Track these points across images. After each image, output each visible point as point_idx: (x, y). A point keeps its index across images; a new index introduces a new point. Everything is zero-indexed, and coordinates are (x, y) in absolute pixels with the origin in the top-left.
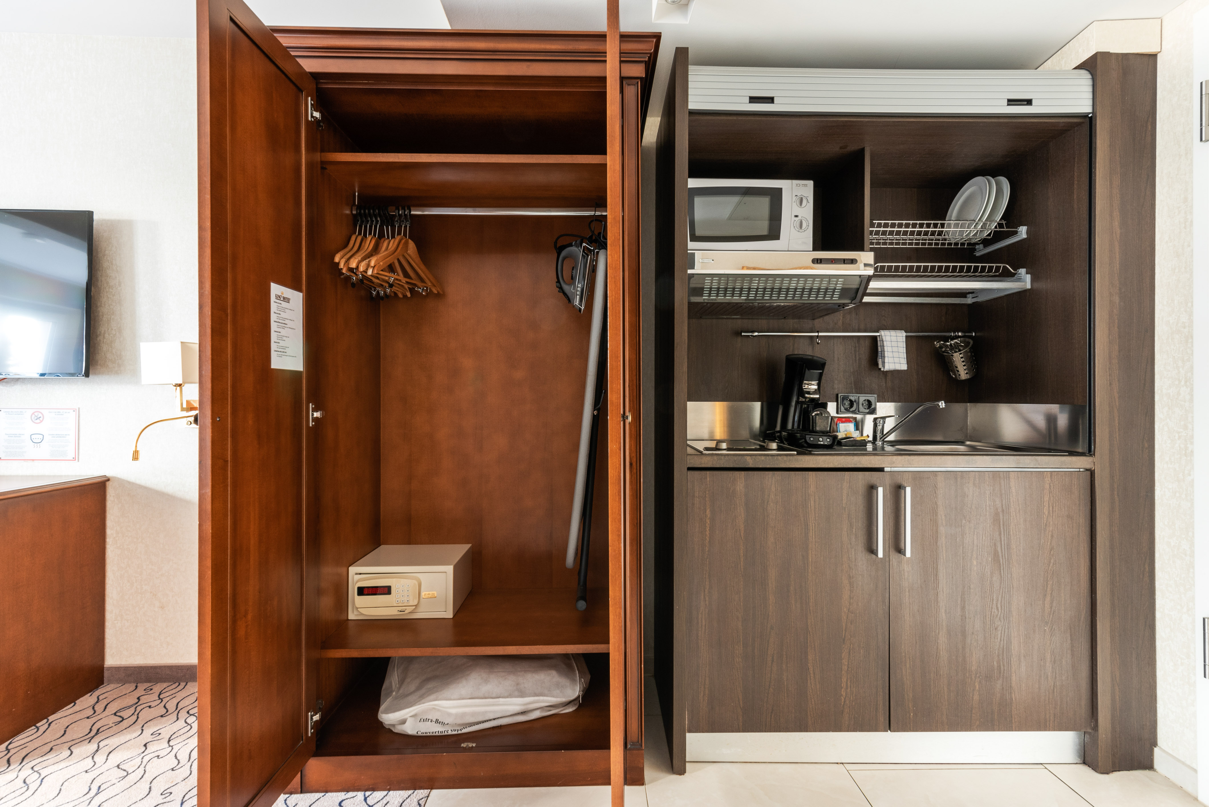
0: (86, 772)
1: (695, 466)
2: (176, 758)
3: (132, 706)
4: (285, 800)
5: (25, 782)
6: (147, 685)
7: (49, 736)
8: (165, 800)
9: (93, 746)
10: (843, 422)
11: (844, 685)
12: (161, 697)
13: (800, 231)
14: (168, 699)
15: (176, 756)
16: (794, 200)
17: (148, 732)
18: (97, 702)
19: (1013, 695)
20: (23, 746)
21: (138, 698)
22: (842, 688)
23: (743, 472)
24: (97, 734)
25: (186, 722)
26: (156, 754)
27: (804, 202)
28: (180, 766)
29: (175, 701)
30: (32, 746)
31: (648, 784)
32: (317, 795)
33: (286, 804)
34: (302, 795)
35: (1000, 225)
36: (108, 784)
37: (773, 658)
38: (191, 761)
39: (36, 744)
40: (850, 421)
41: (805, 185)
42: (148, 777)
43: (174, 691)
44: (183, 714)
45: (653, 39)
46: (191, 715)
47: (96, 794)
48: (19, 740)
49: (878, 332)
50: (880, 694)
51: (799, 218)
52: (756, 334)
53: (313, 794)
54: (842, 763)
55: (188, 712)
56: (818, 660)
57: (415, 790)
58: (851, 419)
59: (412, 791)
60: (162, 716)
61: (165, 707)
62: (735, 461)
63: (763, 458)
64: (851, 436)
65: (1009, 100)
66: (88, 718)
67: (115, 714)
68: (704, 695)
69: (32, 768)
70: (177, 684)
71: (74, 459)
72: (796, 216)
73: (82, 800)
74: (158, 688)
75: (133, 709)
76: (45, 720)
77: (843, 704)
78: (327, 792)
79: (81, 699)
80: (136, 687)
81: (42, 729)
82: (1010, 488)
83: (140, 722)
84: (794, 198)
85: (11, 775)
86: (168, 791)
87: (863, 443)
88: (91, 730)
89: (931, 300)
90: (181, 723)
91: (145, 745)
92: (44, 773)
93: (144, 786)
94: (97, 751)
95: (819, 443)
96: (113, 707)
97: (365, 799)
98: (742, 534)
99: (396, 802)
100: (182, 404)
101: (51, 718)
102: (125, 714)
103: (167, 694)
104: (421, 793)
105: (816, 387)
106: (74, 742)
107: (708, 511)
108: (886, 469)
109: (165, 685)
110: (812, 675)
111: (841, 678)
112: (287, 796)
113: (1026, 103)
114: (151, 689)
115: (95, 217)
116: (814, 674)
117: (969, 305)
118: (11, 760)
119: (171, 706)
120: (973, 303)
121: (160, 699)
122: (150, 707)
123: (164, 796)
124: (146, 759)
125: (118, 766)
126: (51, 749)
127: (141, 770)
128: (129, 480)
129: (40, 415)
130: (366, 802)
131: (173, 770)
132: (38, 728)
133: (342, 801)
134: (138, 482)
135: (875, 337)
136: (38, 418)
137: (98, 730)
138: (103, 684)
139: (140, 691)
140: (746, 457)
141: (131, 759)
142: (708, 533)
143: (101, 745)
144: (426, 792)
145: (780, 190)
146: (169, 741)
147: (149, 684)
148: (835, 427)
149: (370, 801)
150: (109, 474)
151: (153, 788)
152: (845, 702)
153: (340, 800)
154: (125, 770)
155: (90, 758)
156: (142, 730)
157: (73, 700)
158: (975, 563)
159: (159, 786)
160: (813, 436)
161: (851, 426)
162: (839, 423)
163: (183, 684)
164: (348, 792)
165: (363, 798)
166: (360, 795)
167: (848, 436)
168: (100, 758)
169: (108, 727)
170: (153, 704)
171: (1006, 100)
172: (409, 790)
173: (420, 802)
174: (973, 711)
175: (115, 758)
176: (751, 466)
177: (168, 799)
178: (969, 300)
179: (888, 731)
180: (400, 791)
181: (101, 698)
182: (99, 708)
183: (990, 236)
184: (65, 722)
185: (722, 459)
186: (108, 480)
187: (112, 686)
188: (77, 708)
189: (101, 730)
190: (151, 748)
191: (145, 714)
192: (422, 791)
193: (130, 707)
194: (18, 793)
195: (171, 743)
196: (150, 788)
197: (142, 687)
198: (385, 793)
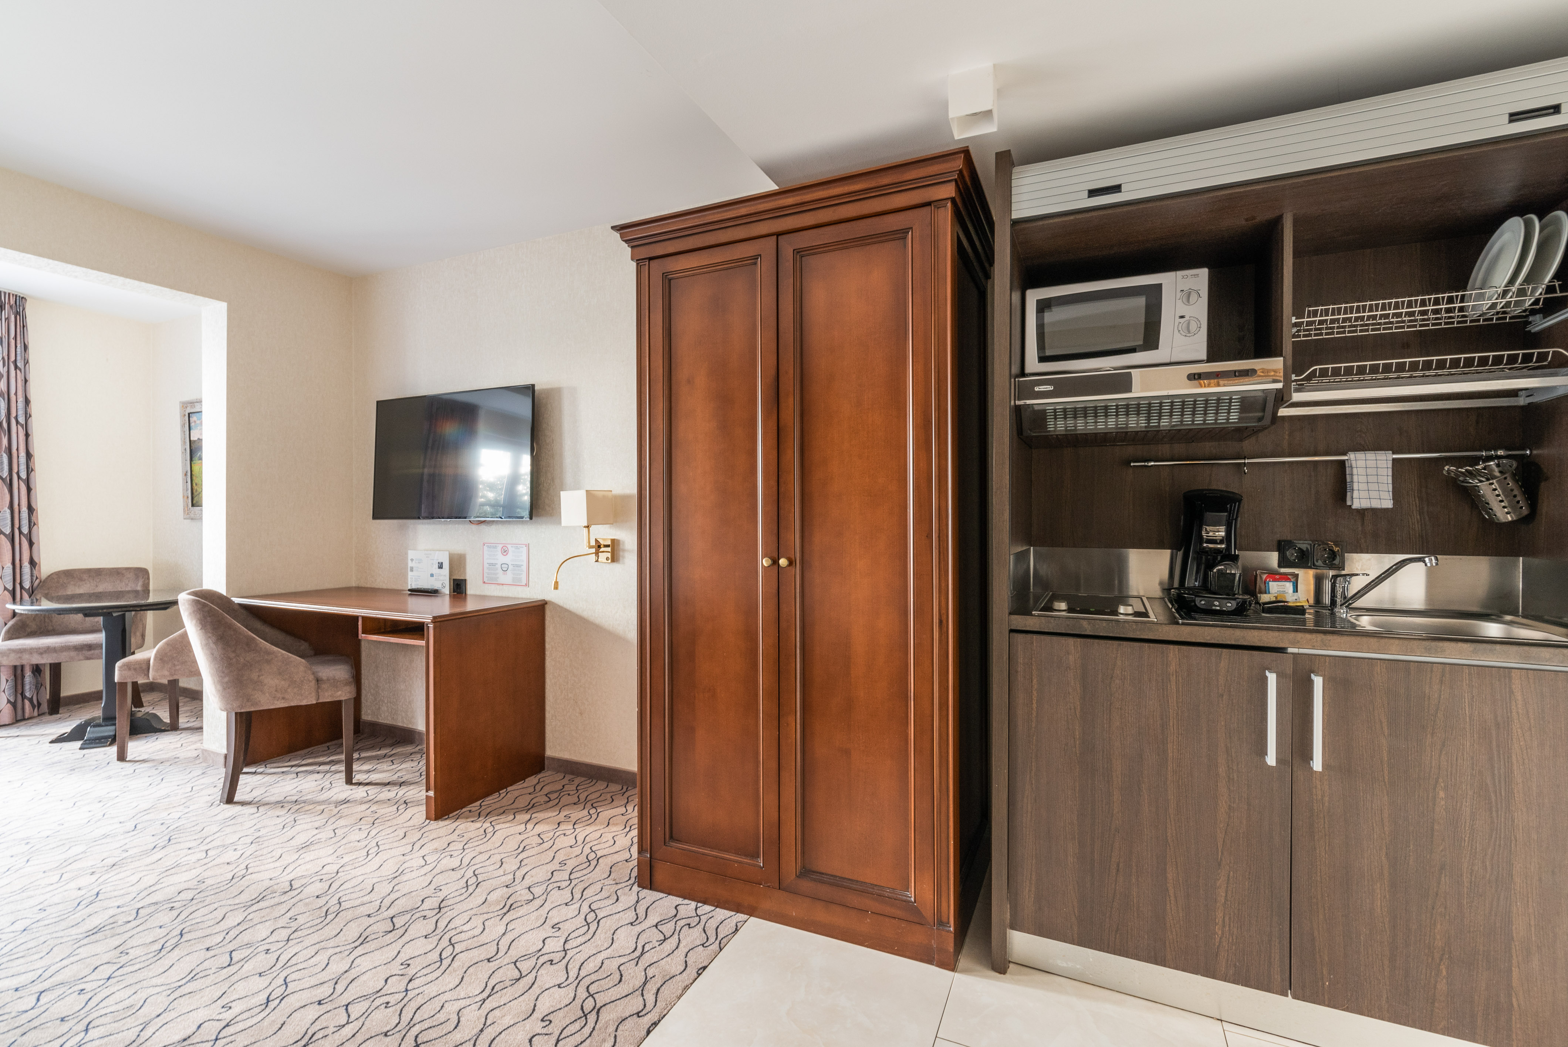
0: (520, 834)
1: (1018, 628)
2: (575, 839)
3: (558, 791)
4: (638, 892)
5: (485, 831)
6: (572, 776)
7: (505, 802)
8: (561, 869)
9: (527, 816)
10: (1275, 580)
11: (1219, 920)
12: (578, 788)
13: (1189, 335)
14: (582, 791)
15: (576, 837)
16: (1178, 297)
17: (563, 813)
18: (538, 783)
19: (1514, 1000)
20: (489, 806)
21: (563, 786)
22: (1216, 924)
23: (1079, 640)
24: (532, 807)
25: (589, 812)
26: (564, 832)
27: (1194, 297)
28: (576, 845)
29: (586, 794)
30: (494, 806)
31: (961, 972)
32: (662, 895)
33: (638, 895)
34: (651, 891)
35: (1550, 289)
36: (530, 846)
37: (1118, 865)
38: (584, 843)
39: (498, 805)
40: (1288, 580)
41: (1194, 275)
42: (555, 848)
43: (586, 786)
44: (589, 805)
45: (960, 155)
46: (593, 807)
47: (522, 852)
48: (489, 800)
49: (1345, 454)
50: (1275, 946)
51: (1187, 318)
52: (1152, 463)
53: (659, 893)
54: (1221, 1021)
55: (592, 805)
56: (1181, 881)
57: (738, 912)
58: (1289, 577)
59: (735, 913)
60: (575, 804)
61: (578, 797)
62: (1068, 625)
63: (1104, 624)
64: (1284, 600)
65: (1511, 115)
66: (530, 794)
67: (546, 795)
68: (1030, 891)
69: (491, 823)
70: (591, 780)
71: (526, 585)
72: (1182, 317)
73: (513, 853)
74: (578, 780)
75: (558, 793)
76: (505, 790)
77: (1217, 944)
78: (669, 894)
79: (529, 778)
80: (564, 777)
81: (502, 796)
82: (1511, 692)
83: (561, 804)
84: (1179, 294)
85: (478, 825)
86: (564, 862)
87: (1300, 610)
88: (529, 803)
89: (1444, 404)
90: (585, 812)
91: (559, 824)
92: (497, 827)
93: (551, 854)
94: (529, 820)
95: (1214, 608)
96: (546, 790)
97: (696, 909)
98: (1078, 713)
99: (719, 919)
100: (589, 542)
101: (509, 789)
102: (553, 796)
103: (582, 787)
104: (741, 917)
105: (1223, 534)
106: (517, 810)
107: (1035, 681)
108: (1290, 650)
109: (583, 779)
110: (1172, 898)
111: (1215, 911)
112: (640, 889)
113: (1552, 111)
114: (573, 781)
115: (536, 388)
116: (1176, 897)
117: (1522, 407)
118: (481, 814)
119: (582, 797)
120: (1529, 404)
121: (577, 789)
122: (569, 794)
123: (560, 865)
124: (557, 834)
125: (539, 835)
126: (504, 812)
127: (552, 841)
128: (559, 604)
129: (506, 549)
130: (696, 911)
131: (571, 847)
132: (500, 794)
133: (678, 905)
134: (565, 606)
135: (1343, 462)
136: (505, 552)
137: (533, 805)
138: (544, 769)
139: (565, 781)
140: (1082, 621)
141: (548, 831)
142: (1035, 706)
143: (534, 816)
144: (746, 917)
145: (1160, 286)
146: (574, 824)
147: (573, 777)
148: (1263, 586)
149: (699, 912)
150: (547, 598)
151: (555, 857)
152: (1220, 942)
153: (677, 903)
154: (542, 839)
155: (524, 824)
156: (560, 811)
157: (524, 779)
158: (1442, 794)
159: (560, 857)
160: (1205, 599)
161: (1289, 586)
162: (1270, 581)
163: (594, 781)
164: (685, 899)
165: (695, 908)
166: (693, 904)
167: (1279, 599)
168: (530, 826)
169: (539, 804)
170: (571, 793)
171: (1507, 116)
172: (732, 911)
173: (738, 924)
174: (1436, 1005)
175: (540, 828)
176: (1088, 633)
177: (562, 868)
178: (1522, 401)
179: (1287, 996)
180: (725, 911)
181: (541, 780)
182: (538, 788)
183: (1538, 305)
184: (516, 793)
185: (1051, 622)
186: (546, 603)
187: (549, 773)
188: (525, 785)
189: (535, 805)
190: (562, 827)
191: (565, 799)
192: (742, 915)
193: (556, 792)
194: (480, 837)
195: (575, 827)
196: (554, 857)
197: (568, 777)
198: (713, 908)
